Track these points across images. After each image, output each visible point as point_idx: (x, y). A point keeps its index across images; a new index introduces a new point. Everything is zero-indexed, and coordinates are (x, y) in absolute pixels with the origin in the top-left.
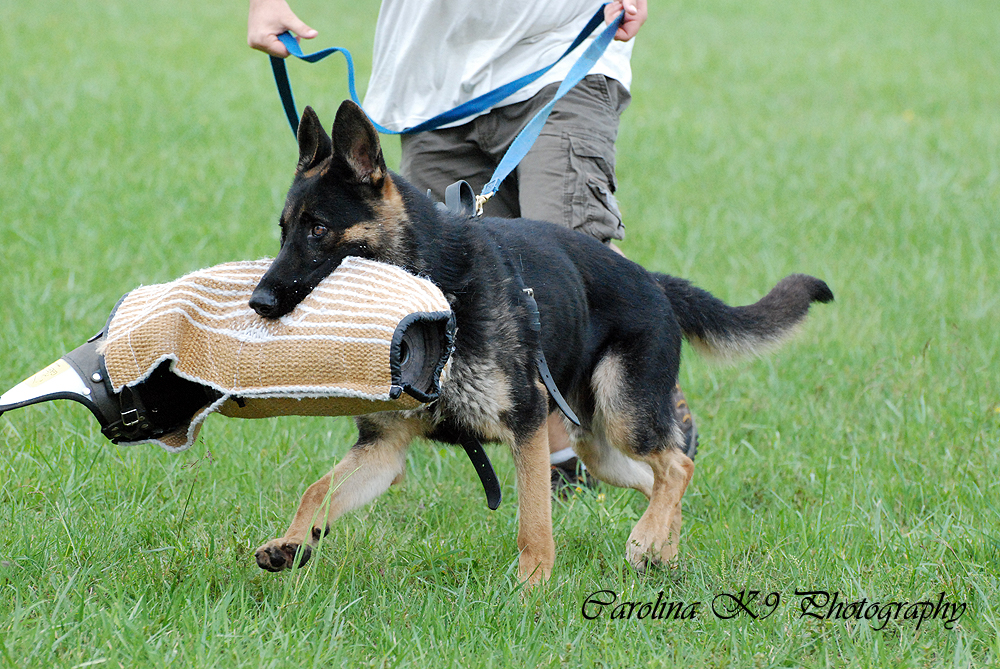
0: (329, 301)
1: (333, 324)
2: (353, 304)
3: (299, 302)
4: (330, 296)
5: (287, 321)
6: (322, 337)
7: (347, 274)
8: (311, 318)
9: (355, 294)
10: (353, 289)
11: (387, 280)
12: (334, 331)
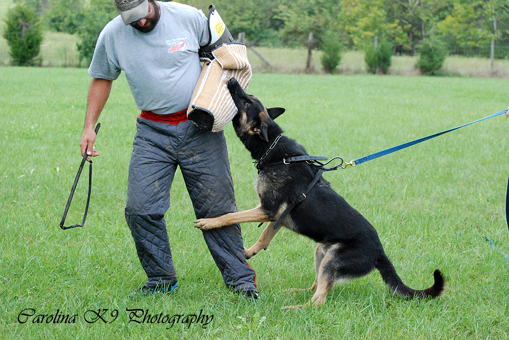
0: (227, 98)
1: (220, 97)
2: (223, 104)
3: (230, 91)
4: (228, 99)
5: (225, 86)
6: (217, 92)
7: (233, 107)
8: (224, 91)
9: (226, 106)
10: (228, 106)
11: (227, 117)
12: (217, 96)
